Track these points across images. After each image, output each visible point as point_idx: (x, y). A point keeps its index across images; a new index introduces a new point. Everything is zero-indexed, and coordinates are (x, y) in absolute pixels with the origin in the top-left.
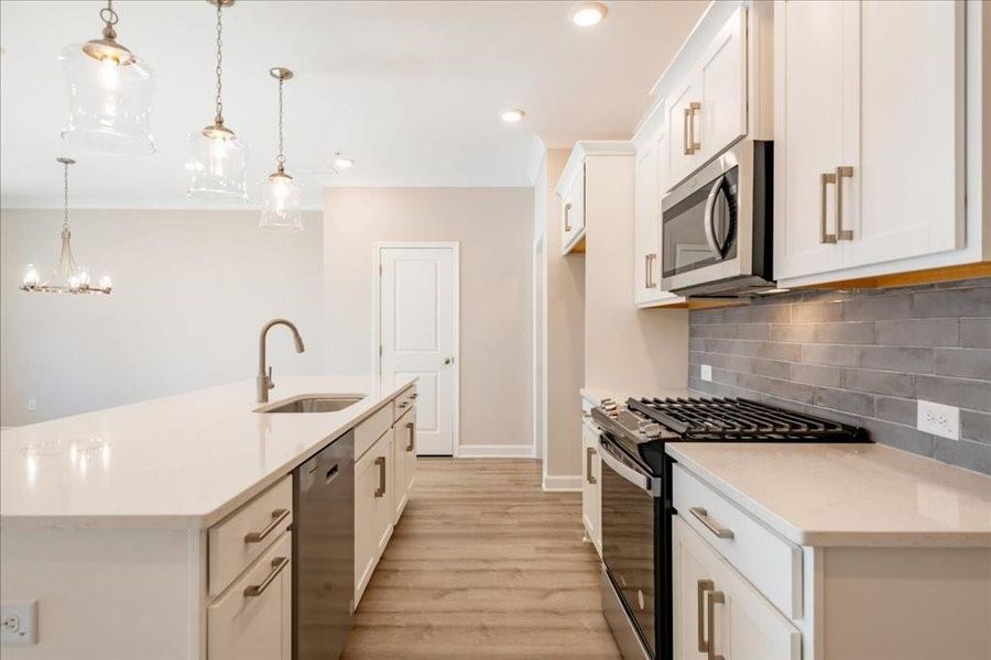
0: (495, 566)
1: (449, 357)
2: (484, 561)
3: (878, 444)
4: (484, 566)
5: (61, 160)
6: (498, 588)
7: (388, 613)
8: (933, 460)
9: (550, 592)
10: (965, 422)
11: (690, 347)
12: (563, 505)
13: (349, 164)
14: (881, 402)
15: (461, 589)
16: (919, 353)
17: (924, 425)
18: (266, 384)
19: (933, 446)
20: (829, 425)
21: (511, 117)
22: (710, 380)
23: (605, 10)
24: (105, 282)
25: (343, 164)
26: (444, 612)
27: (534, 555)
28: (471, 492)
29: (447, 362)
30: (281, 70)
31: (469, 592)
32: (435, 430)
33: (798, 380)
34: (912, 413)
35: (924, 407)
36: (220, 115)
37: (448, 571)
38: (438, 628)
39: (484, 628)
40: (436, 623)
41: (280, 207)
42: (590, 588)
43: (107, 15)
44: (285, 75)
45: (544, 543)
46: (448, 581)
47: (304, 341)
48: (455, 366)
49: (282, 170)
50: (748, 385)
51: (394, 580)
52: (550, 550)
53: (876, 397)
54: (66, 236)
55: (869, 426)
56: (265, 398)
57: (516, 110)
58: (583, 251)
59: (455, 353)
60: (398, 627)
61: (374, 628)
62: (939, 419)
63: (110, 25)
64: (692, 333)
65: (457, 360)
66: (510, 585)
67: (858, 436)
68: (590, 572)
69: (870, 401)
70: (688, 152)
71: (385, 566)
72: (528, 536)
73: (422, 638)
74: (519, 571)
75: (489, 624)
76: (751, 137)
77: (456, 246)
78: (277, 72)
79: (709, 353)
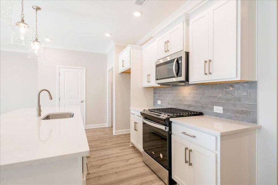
0: (111, 156)
1: (83, 101)
2: (107, 155)
3: (205, 115)
4: (109, 157)
6: (114, 162)
8: (217, 117)
9: (128, 160)
10: (224, 110)
11: (154, 97)
12: (121, 138)
13: (50, 40)
14: (205, 107)
15: (105, 164)
16: (214, 97)
17: (215, 111)
18: (40, 111)
19: (217, 115)
20: (194, 112)
21: (108, 35)
22: (160, 104)
23: (141, 13)
25: (48, 40)
26: (103, 171)
27: (119, 151)
28: (94, 138)
30: (37, 7)
33: (185, 103)
34: (213, 109)
35: (215, 107)
36: (23, 19)
37: (98, 160)
38: (104, 175)
40: (102, 174)
41: (36, 52)
42: (137, 157)
44: (38, 9)
45: (121, 148)
46: (100, 163)
48: (84, 103)
49: (37, 40)
50: (171, 105)
52: (123, 149)
53: (204, 106)
55: (203, 112)
56: (40, 115)
57: (109, 33)
58: (130, 73)
59: (84, 99)
62: (218, 109)
64: (155, 93)
65: (85, 101)
66: (117, 160)
67: (201, 114)
68: (135, 153)
69: (203, 107)
70: (166, 52)
72: (116, 147)
73: (100, 179)
74: (118, 156)
75: (117, 171)
76: (185, 50)
77: (85, 68)
78: (35, 7)
79: (160, 98)
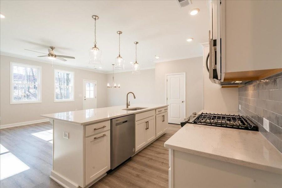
3: (259, 132)
5: (113, 65)
7: (146, 154)
8: (266, 138)
13: (158, 57)
18: (128, 105)
19: (266, 134)
21: (189, 40)
22: (240, 109)
23: (199, 10)
24: (119, 86)
25: (157, 58)
26: (157, 157)
29: (183, 102)
31: (165, 155)
32: (180, 118)
36: (119, 54)
39: (163, 163)
40: (153, 159)
41: (136, 69)
43: (95, 43)
44: (137, 43)
47: (135, 96)
49: (136, 62)
51: (152, 149)
54: (113, 78)
55: (258, 126)
56: (127, 107)
57: (191, 38)
59: (185, 100)
60: (146, 157)
61: (142, 156)
63: (95, 44)
64: (239, 95)
65: (185, 102)
69: (258, 117)
71: (152, 145)
73: (149, 161)
77: (185, 73)
78: (136, 43)
79: (240, 101)
